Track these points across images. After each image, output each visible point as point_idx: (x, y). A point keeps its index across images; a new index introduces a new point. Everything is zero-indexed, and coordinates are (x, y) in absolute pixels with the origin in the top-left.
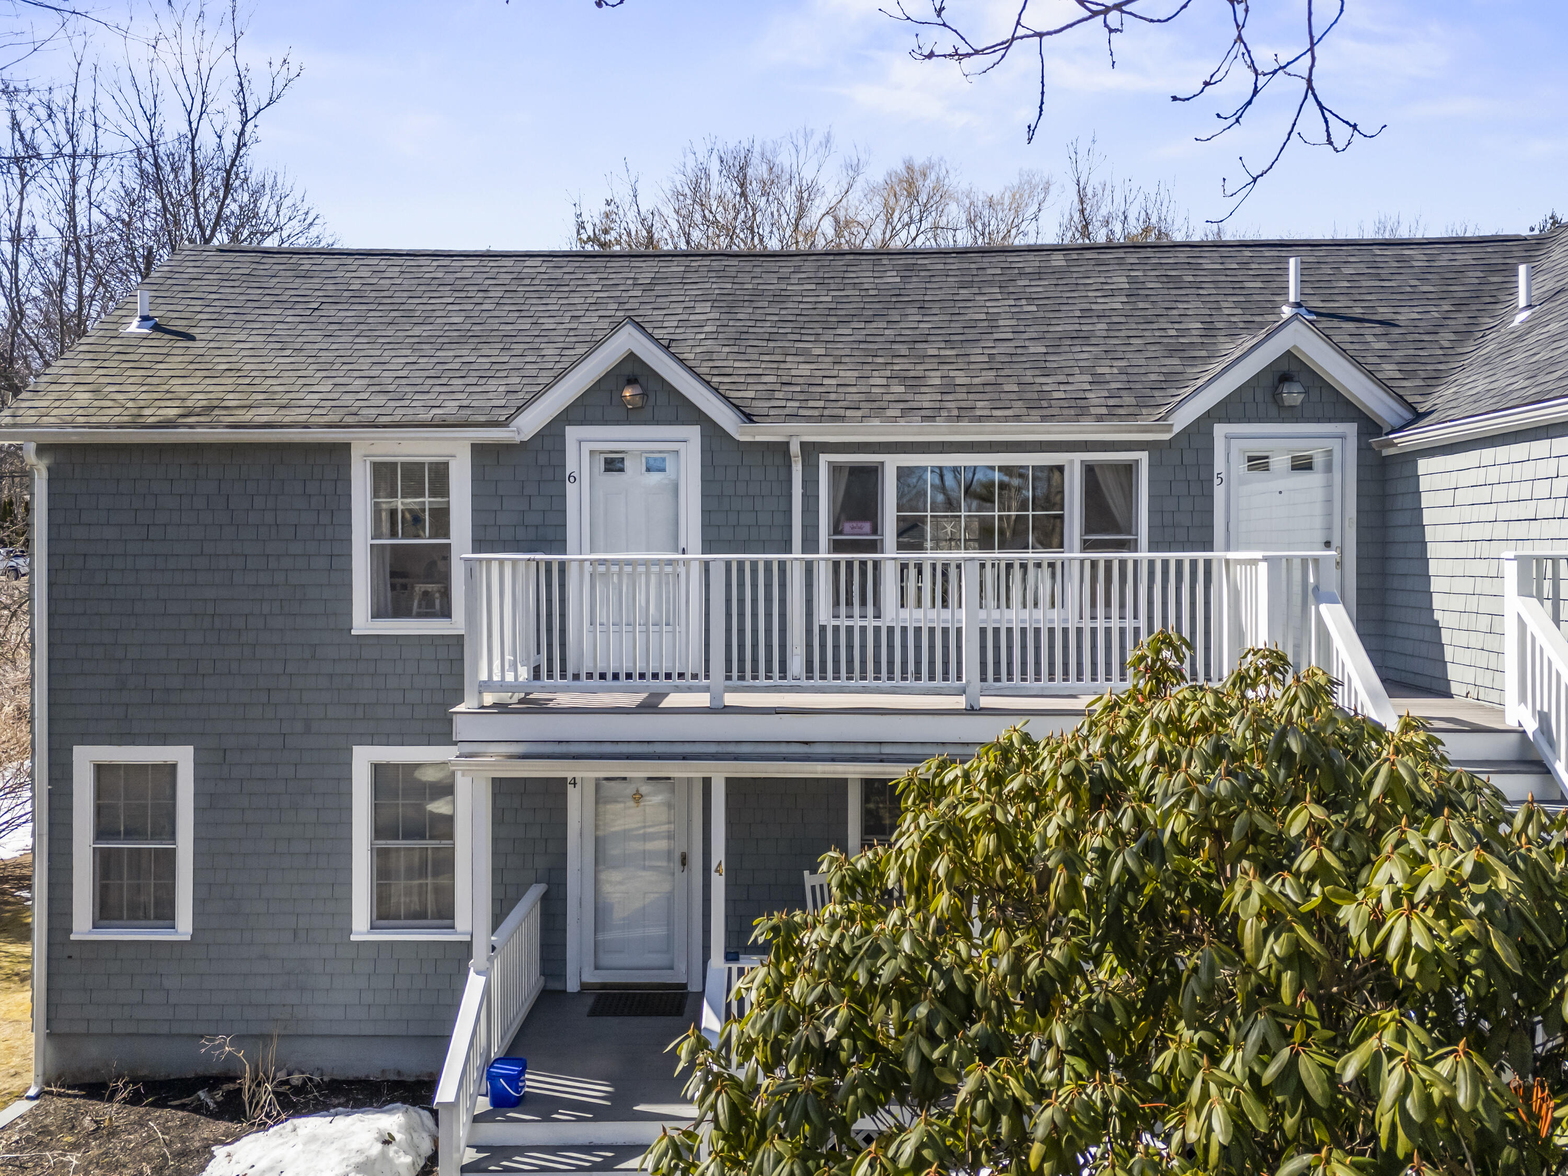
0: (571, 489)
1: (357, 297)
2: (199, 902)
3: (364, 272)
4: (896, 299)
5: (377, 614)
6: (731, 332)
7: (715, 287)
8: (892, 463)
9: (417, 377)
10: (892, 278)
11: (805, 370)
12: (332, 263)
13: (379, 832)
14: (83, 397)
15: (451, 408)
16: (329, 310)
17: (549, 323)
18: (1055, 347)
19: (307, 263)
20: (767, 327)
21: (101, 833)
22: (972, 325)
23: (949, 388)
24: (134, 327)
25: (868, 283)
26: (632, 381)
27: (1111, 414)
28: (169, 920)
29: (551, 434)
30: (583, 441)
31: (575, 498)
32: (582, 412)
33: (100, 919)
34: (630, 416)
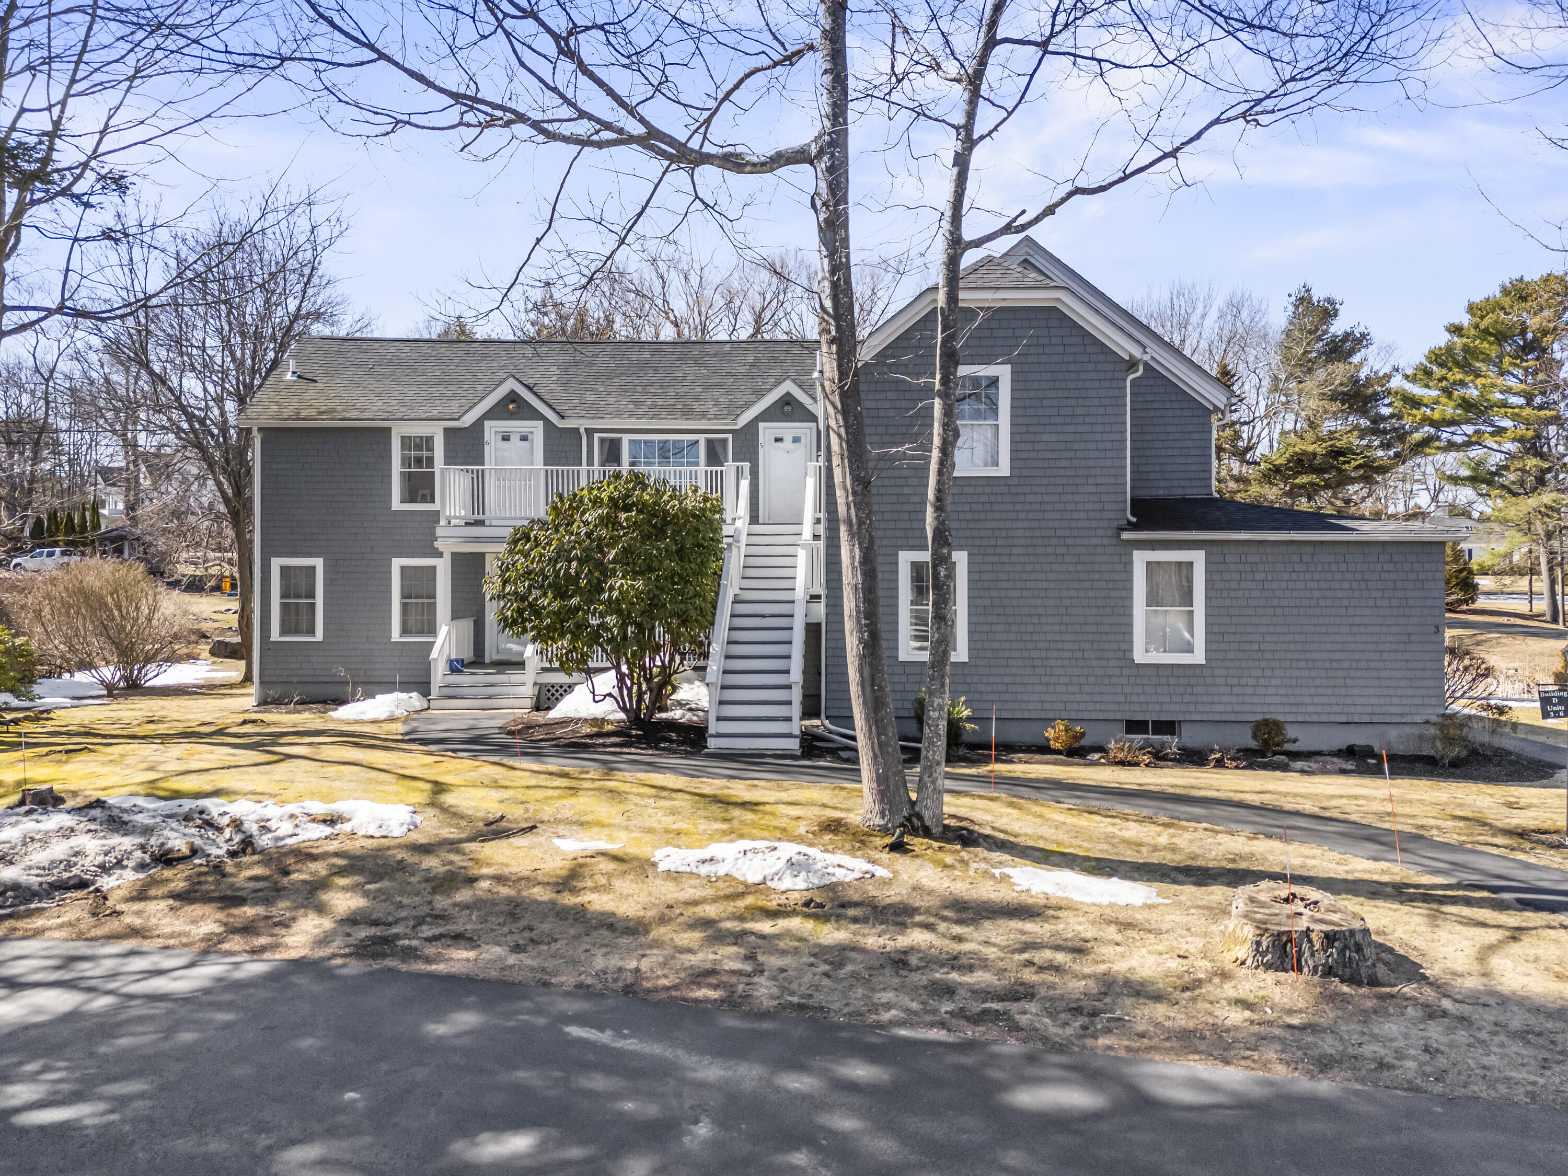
0: (486, 447)
1: (390, 362)
2: (325, 625)
3: (393, 350)
4: (644, 366)
5: (403, 501)
6: (564, 380)
7: (561, 359)
8: (626, 439)
9: (420, 400)
10: (647, 355)
11: (593, 397)
12: (377, 345)
13: (404, 596)
14: (275, 408)
15: (435, 412)
16: (377, 369)
17: (480, 376)
18: (707, 388)
19: (365, 345)
20: (581, 378)
21: (283, 596)
22: (676, 378)
23: (654, 406)
24: (289, 376)
25: (634, 358)
26: (513, 401)
27: (716, 417)
28: (312, 632)
29: (478, 425)
30: (492, 428)
31: (489, 452)
32: (492, 414)
33: (283, 632)
34: (512, 416)
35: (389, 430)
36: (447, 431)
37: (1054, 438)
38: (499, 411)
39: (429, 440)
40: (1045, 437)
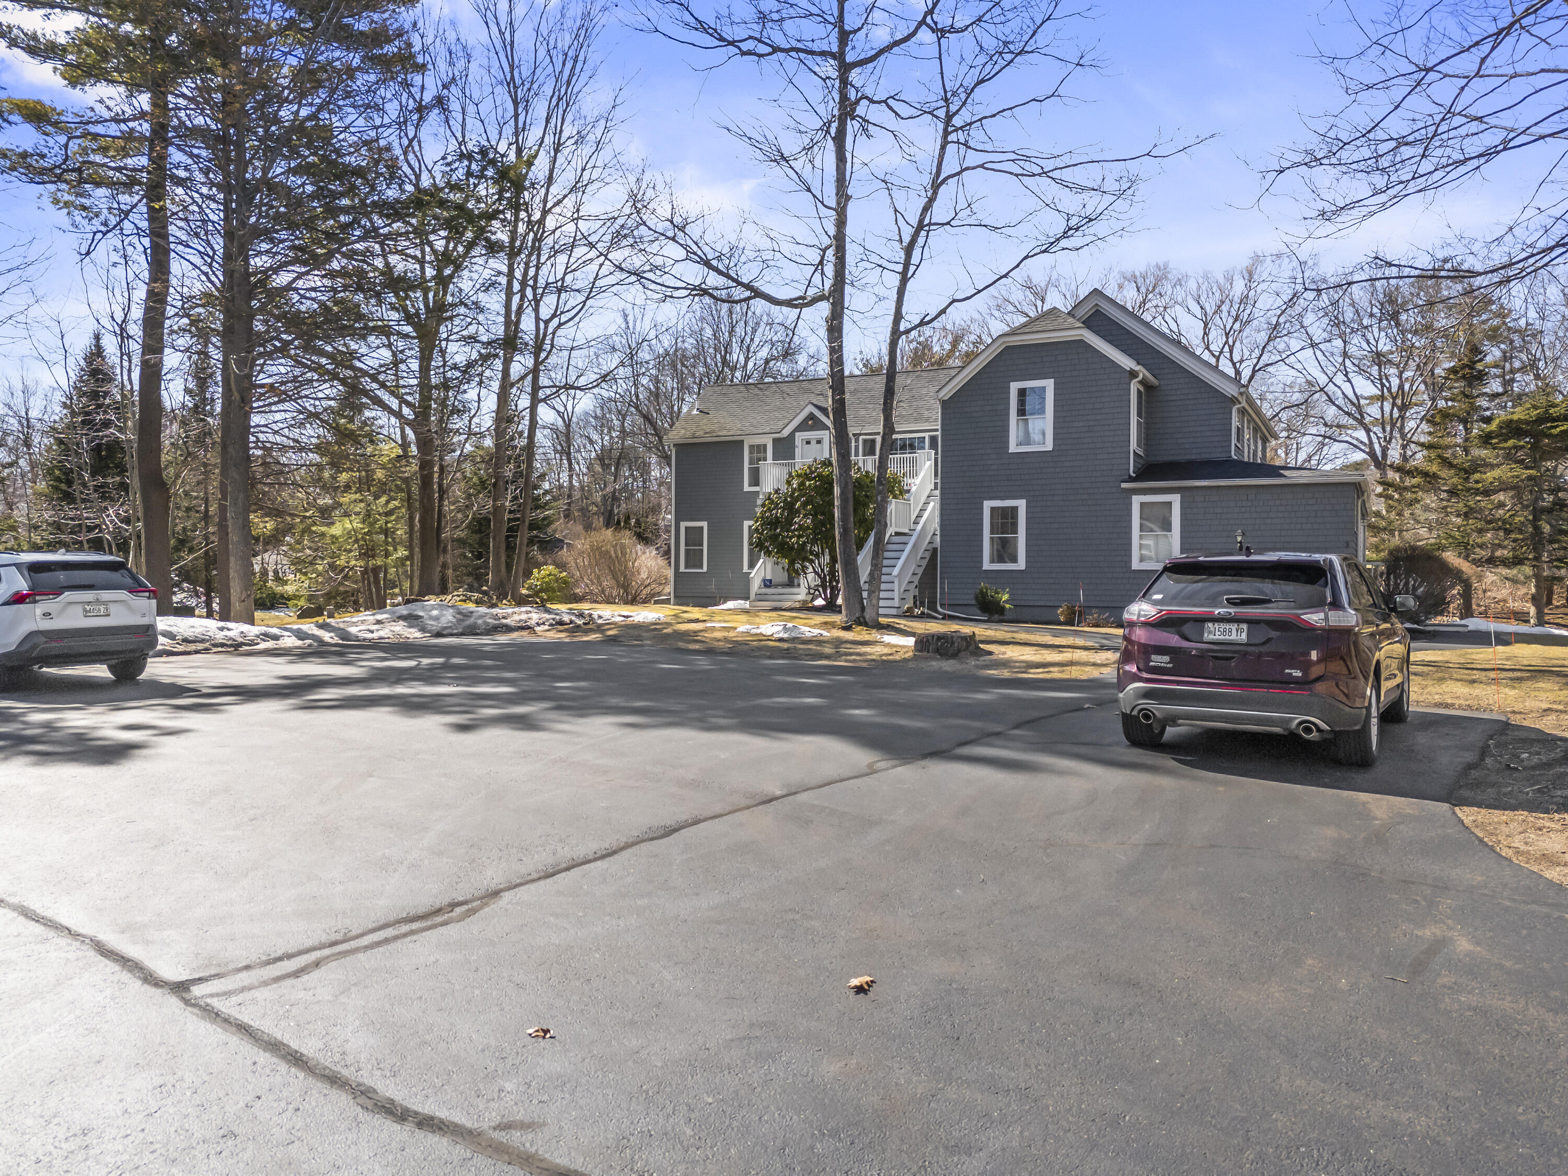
0: (796, 449)
2: (708, 562)
5: (750, 485)
15: (767, 429)
21: (686, 545)
24: (695, 412)
26: (811, 419)
28: (701, 567)
29: (792, 435)
30: (800, 437)
31: (798, 451)
32: (799, 428)
33: (686, 567)
34: (812, 429)
35: (742, 442)
36: (775, 440)
37: (1081, 424)
38: (802, 427)
39: (765, 446)
40: (1076, 424)
